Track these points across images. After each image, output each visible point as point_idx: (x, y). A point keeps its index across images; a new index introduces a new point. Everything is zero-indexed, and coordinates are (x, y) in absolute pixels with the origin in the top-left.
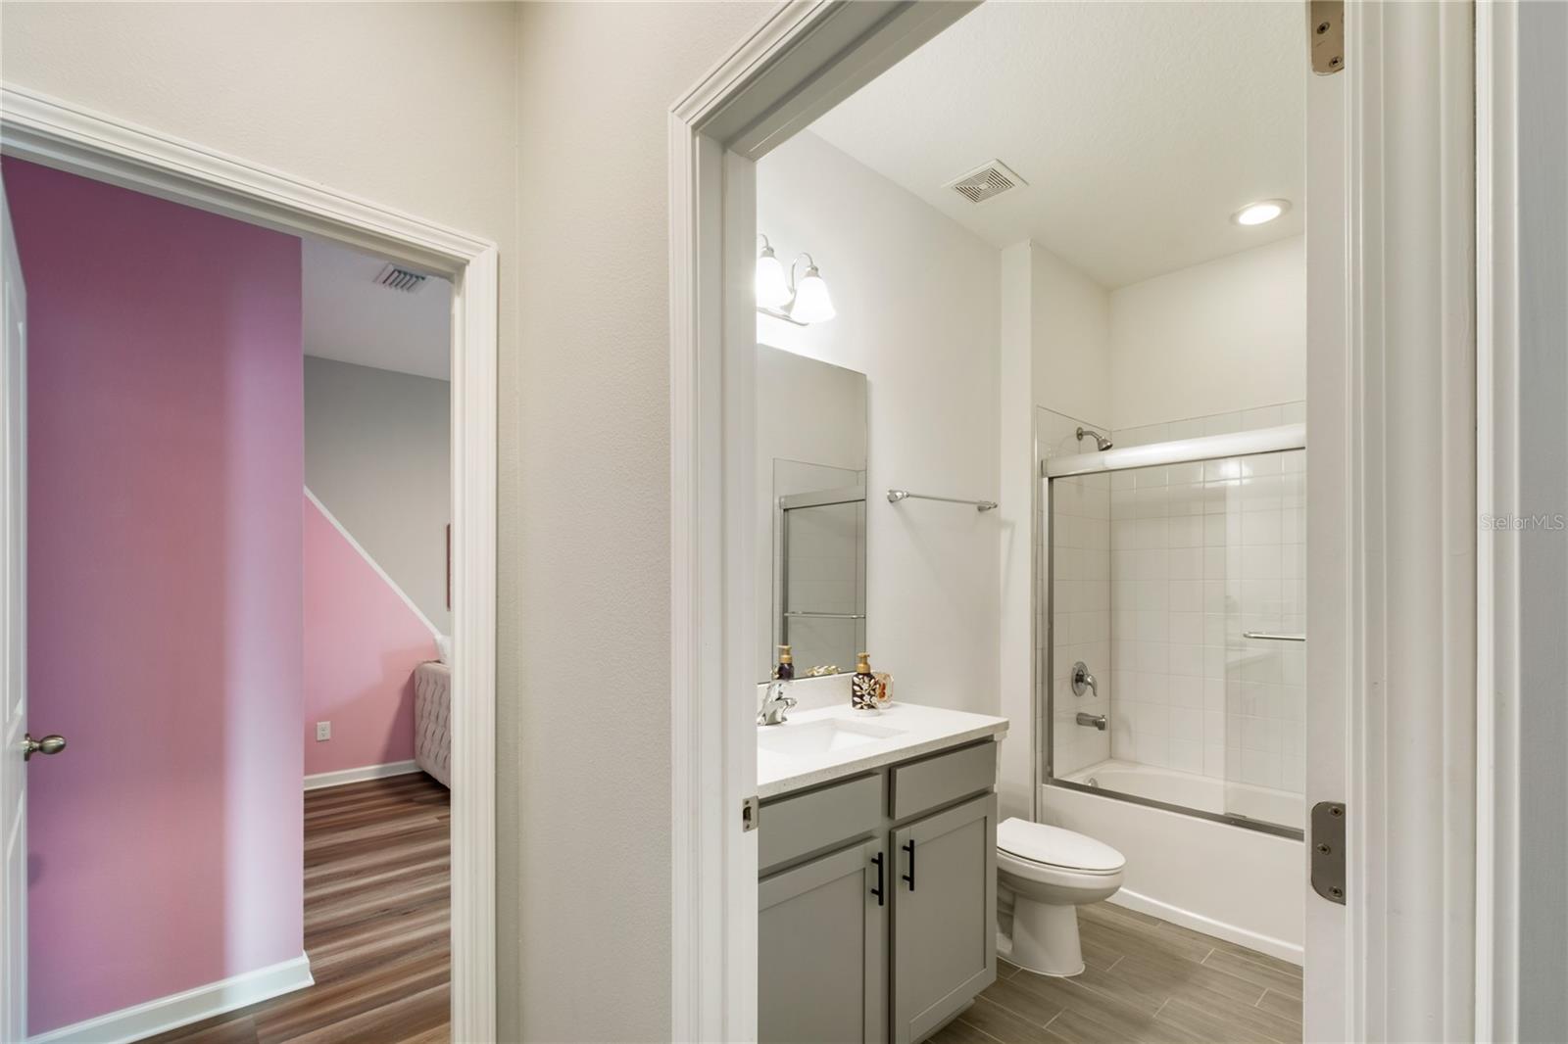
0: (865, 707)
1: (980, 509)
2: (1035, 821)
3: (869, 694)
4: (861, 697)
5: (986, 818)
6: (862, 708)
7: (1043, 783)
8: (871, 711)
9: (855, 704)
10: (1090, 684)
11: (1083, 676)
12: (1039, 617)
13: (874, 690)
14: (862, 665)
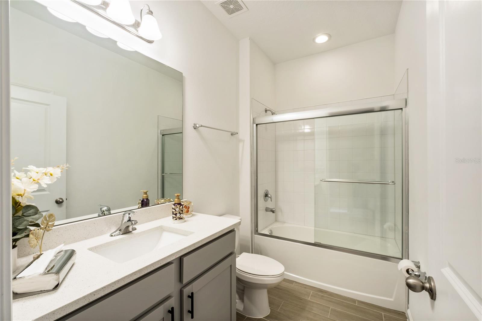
0: (178, 219)
1: (232, 134)
2: (252, 253)
3: (179, 213)
4: (176, 214)
5: (231, 265)
6: (176, 219)
7: (255, 234)
8: (181, 220)
9: (173, 217)
10: (270, 197)
11: (267, 194)
12: (253, 174)
13: (182, 211)
14: (177, 200)
